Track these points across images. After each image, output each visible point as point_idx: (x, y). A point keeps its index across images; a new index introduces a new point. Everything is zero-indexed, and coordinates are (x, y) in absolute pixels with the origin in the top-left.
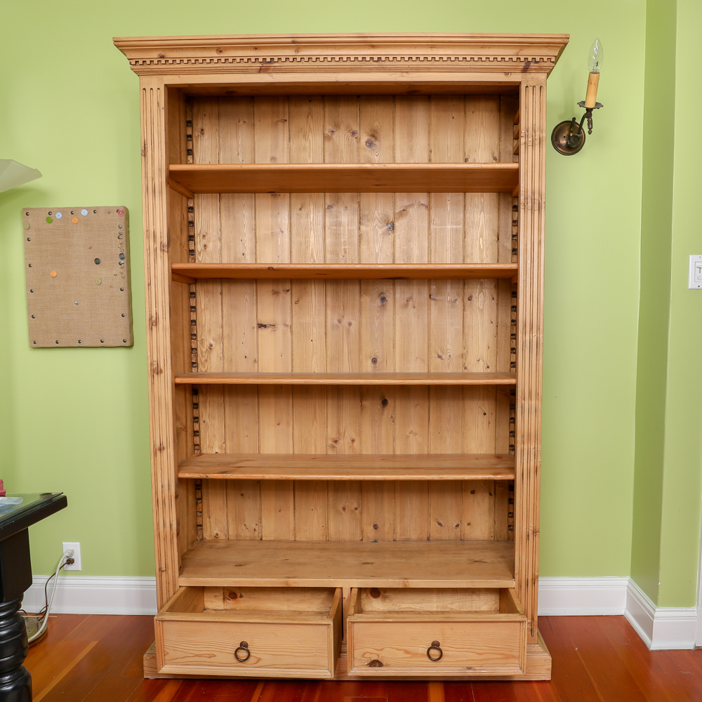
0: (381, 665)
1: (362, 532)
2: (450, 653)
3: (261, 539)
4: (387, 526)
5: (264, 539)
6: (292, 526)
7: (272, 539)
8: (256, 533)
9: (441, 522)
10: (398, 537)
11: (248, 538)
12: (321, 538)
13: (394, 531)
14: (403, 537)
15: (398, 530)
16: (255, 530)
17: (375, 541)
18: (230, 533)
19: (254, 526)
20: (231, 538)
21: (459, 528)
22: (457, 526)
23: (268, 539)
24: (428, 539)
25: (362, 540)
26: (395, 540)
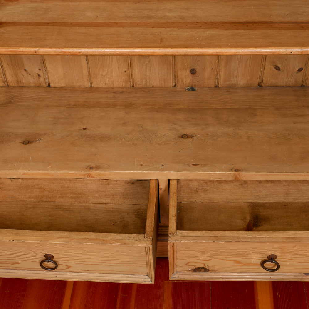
0: (206, 270)
1: (176, 77)
2: (288, 263)
3: (49, 86)
4: (208, 70)
5: (52, 85)
6: (85, 72)
7: (63, 85)
8: (42, 79)
9: (280, 66)
10: (222, 83)
11: (32, 85)
12: (124, 84)
13: (217, 75)
14: (228, 83)
15: (222, 75)
16: (39, 75)
17: (193, 89)
18: (9, 79)
19: (36, 71)
20: (11, 84)
21: (301, 73)
22: (300, 70)
23: (57, 85)
24: (260, 85)
25: (175, 86)
26: (217, 86)
